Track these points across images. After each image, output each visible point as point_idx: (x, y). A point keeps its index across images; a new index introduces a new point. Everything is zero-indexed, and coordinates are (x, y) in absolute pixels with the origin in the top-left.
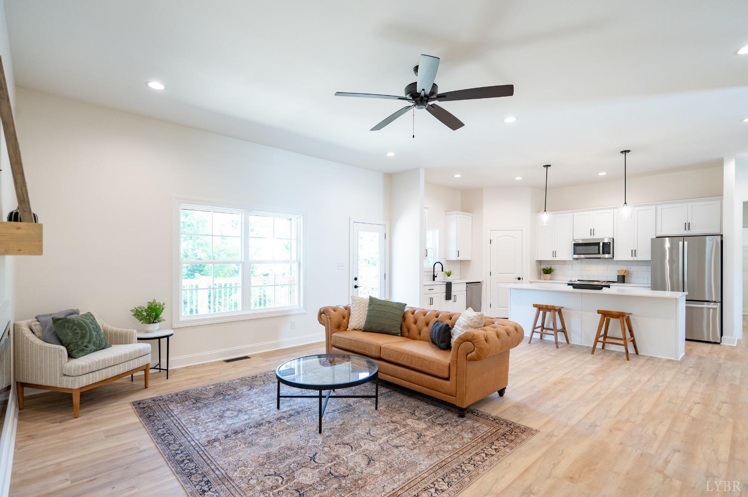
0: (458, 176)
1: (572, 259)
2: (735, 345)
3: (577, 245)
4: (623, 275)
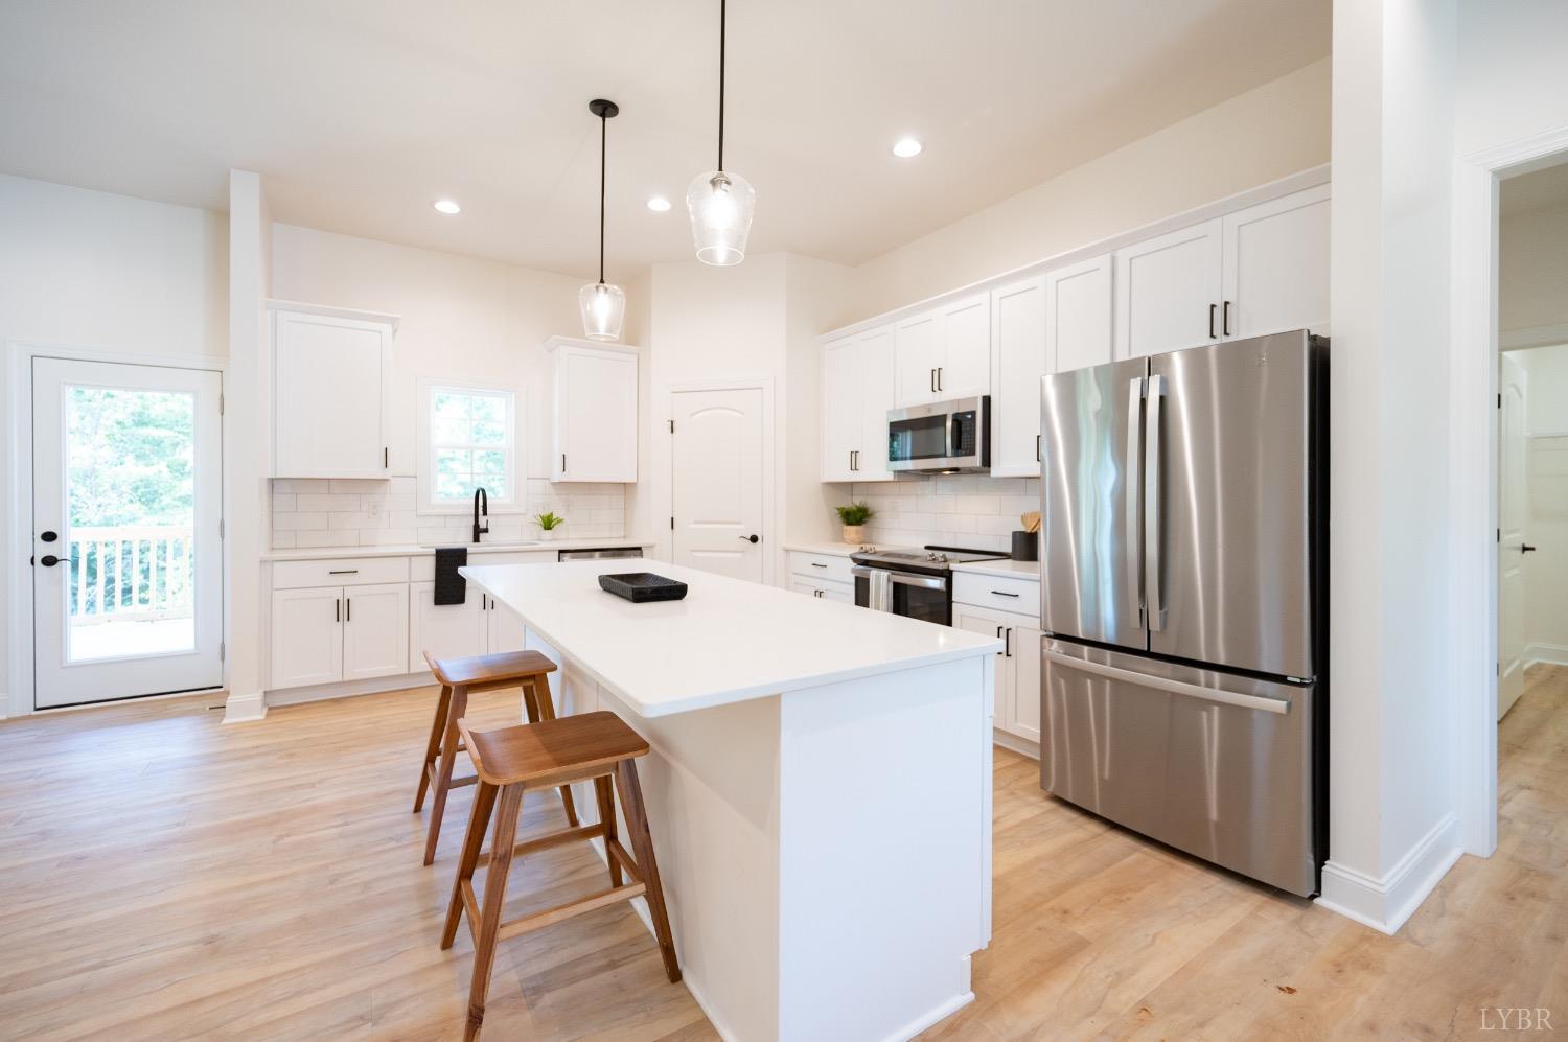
0: (447, 207)
1: (890, 477)
2: (1391, 928)
3: (896, 429)
4: (1030, 534)
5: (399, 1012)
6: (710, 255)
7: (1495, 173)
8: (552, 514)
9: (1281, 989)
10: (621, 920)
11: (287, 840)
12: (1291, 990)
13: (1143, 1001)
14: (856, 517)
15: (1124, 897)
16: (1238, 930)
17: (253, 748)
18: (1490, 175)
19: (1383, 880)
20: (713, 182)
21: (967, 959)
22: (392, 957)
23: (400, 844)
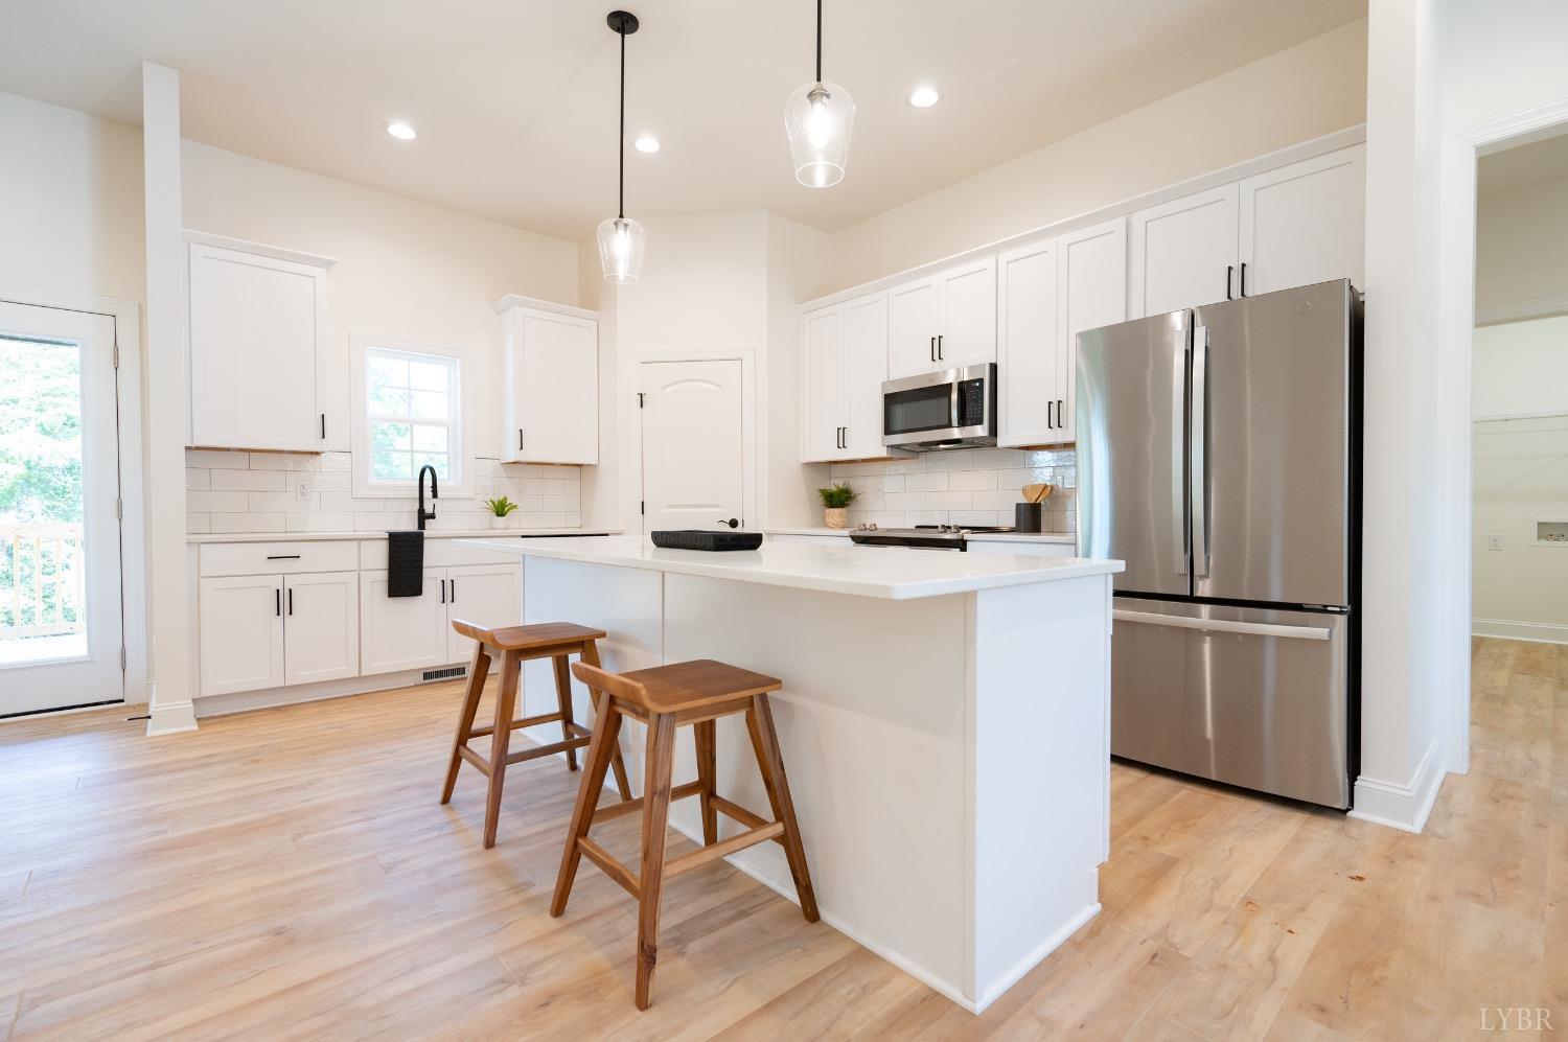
0: (401, 131)
1: (883, 453)
2: (1416, 828)
3: (891, 400)
4: (1034, 504)
5: (540, 973)
6: (808, 174)
7: (1478, 149)
8: (505, 499)
9: (1352, 878)
10: (728, 878)
11: (306, 838)
12: (1361, 879)
13: (1245, 897)
14: (839, 499)
15: (1190, 823)
16: (1296, 840)
17: (204, 757)
18: (1474, 149)
19: (1409, 787)
20: (811, 95)
21: (1095, 870)
22: (501, 929)
23: (442, 833)
